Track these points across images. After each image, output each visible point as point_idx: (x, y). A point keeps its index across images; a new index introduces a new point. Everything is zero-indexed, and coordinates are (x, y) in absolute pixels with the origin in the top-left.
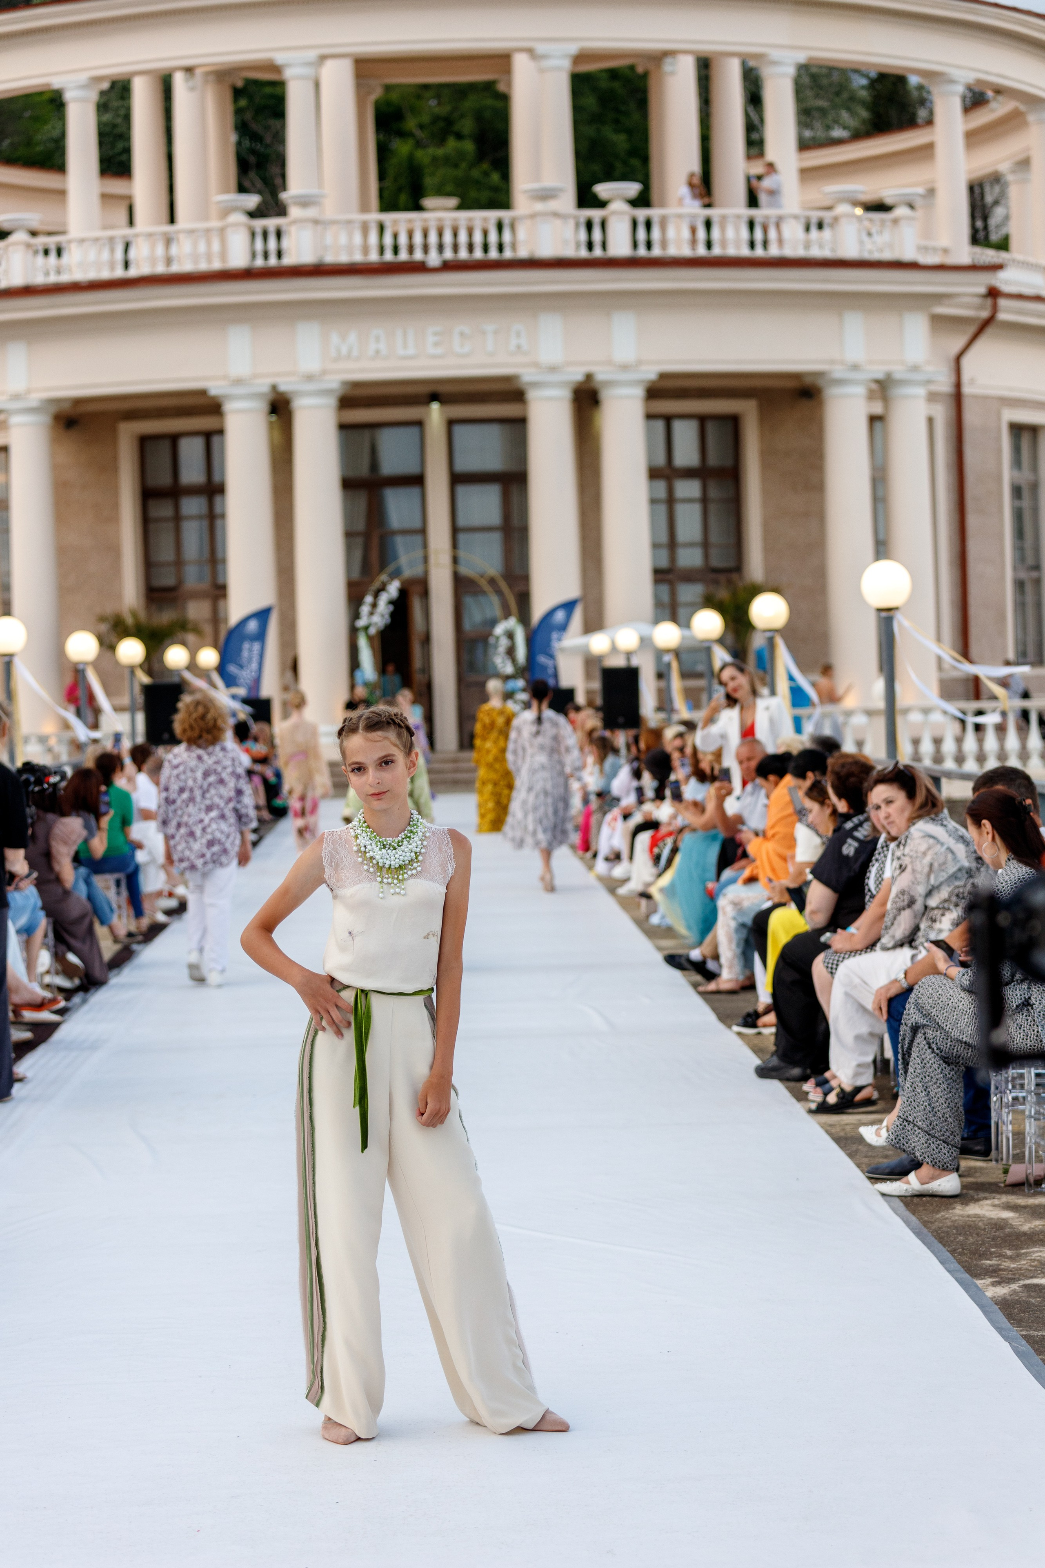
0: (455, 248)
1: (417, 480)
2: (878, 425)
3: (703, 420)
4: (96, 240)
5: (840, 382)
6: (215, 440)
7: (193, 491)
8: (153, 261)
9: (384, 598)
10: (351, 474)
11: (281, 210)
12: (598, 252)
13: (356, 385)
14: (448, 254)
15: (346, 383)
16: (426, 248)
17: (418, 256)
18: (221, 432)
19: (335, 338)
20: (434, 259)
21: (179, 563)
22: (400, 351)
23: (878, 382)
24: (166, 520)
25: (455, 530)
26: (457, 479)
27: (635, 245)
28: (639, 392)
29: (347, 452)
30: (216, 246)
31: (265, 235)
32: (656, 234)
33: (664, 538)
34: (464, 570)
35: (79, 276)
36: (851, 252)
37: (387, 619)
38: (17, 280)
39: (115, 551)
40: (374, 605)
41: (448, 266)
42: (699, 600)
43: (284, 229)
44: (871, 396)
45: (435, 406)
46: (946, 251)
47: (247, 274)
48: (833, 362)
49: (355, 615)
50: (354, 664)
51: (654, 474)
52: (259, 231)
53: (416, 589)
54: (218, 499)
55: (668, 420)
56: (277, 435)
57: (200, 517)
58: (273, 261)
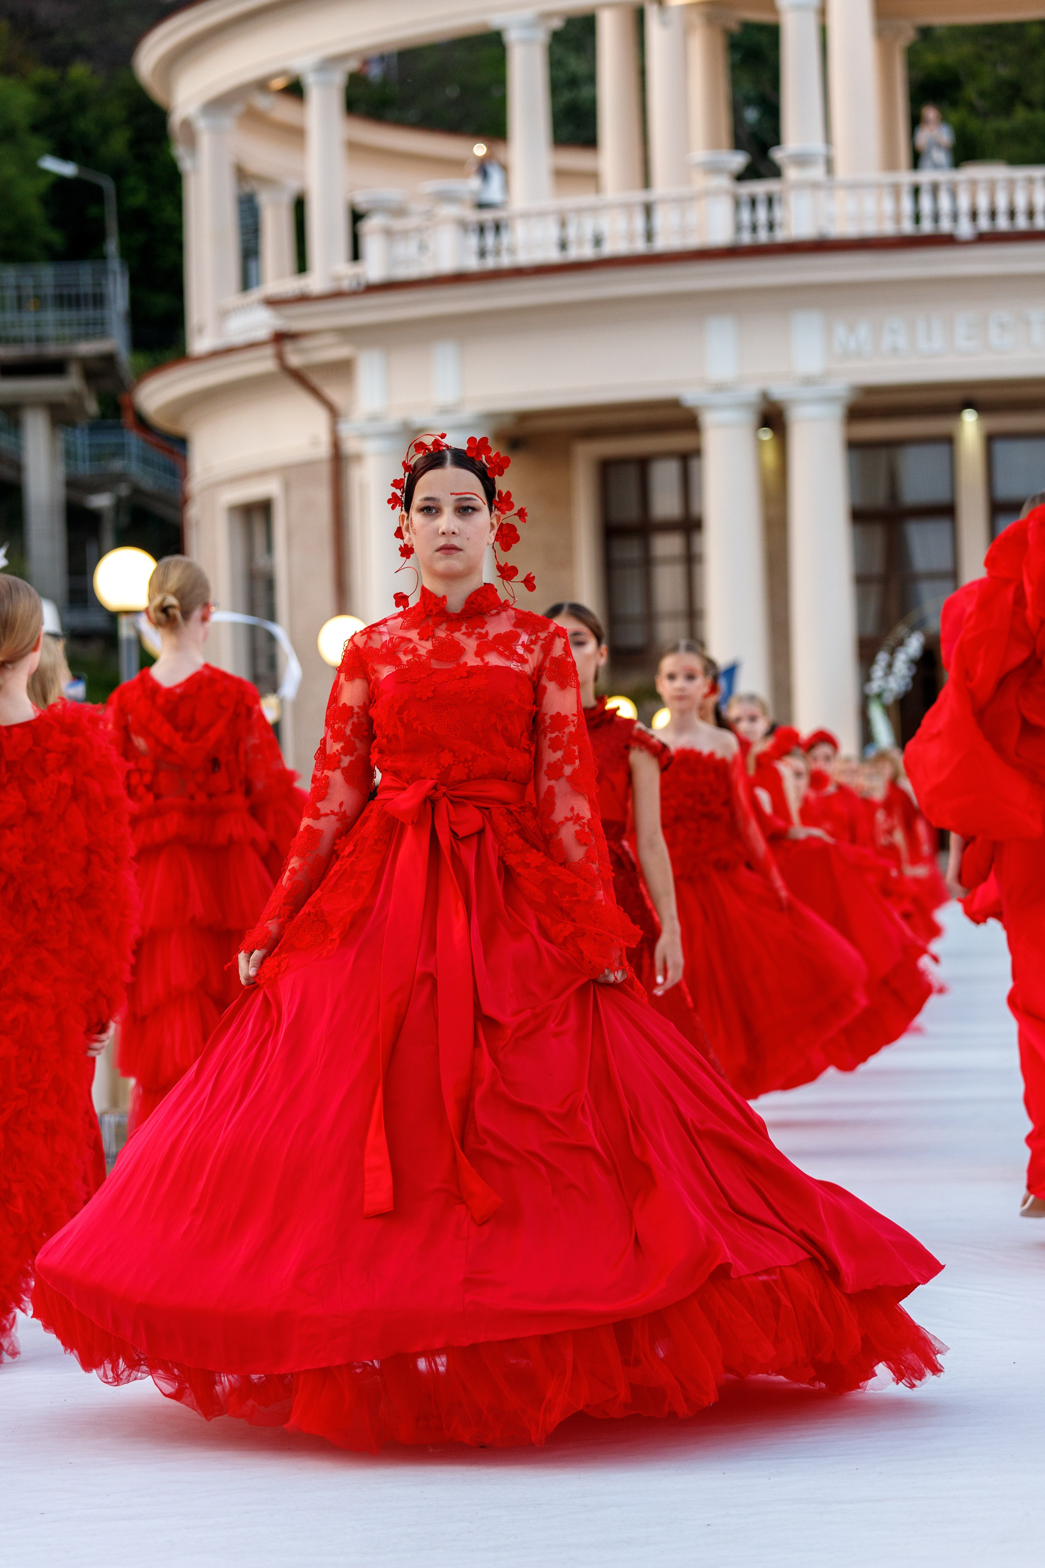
0: (993, 215)
1: (947, 511)
4: (544, 213)
6: (694, 462)
7: (668, 526)
9: (902, 657)
10: (863, 503)
11: (775, 172)
13: (868, 390)
14: (984, 224)
15: (856, 388)
16: (955, 217)
17: (946, 226)
18: (699, 453)
19: (840, 332)
20: (965, 229)
21: (649, 617)
22: (924, 347)
24: (633, 563)
26: (998, 508)
30: (691, 219)
31: (753, 203)
35: (525, 258)
37: (906, 684)
38: (447, 265)
40: (890, 666)
41: (984, 238)
43: (777, 195)
45: (969, 416)
47: (732, 252)
49: (866, 677)
52: (745, 199)
54: (696, 537)
56: (771, 455)
57: (675, 560)
58: (763, 236)
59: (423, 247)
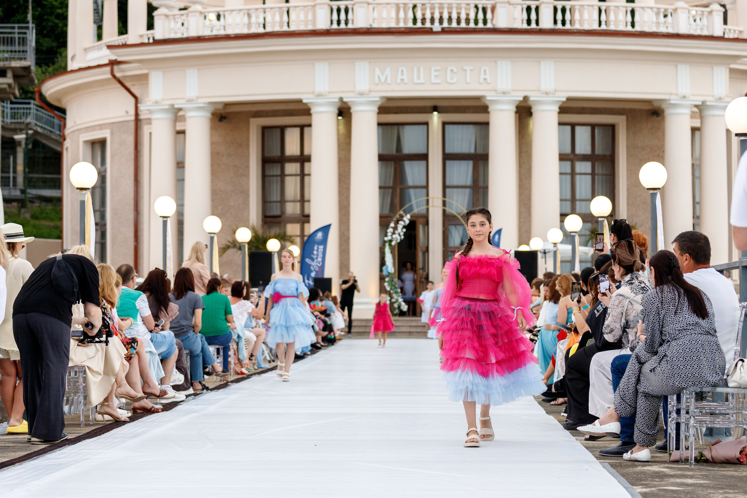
0: (450, 21)
1: (424, 157)
2: (697, 133)
3: (593, 126)
4: (240, 10)
5: (675, 106)
6: (306, 129)
7: (293, 159)
8: (274, 23)
9: (401, 224)
10: (385, 152)
12: (533, 25)
13: (389, 99)
14: (445, 25)
15: (382, 98)
16: (432, 20)
17: (428, 25)
18: (310, 126)
19: (377, 71)
20: (437, 27)
21: (283, 201)
22: (416, 81)
23: (696, 106)
24: (277, 176)
25: (445, 187)
26: (447, 157)
27: (555, 22)
28: (556, 109)
29: (383, 140)
30: (310, 17)
31: (339, 10)
32: (568, 16)
33: (569, 196)
34: (448, 210)
35: (230, 31)
36: (683, 30)
37: (403, 237)
38: (193, 33)
39: (246, 194)
40: (395, 228)
41: (444, 31)
42: (588, 233)
43: (350, 7)
44: (693, 116)
45: (435, 113)
46: (741, 32)
47: (327, 33)
48: (671, 94)
49: (384, 234)
50: (383, 263)
51: (563, 158)
52: (335, 8)
53: (421, 220)
54: (306, 164)
55: (573, 126)
56: (342, 127)
57: (296, 175)
58: (343, 26)
59: (183, 24)
